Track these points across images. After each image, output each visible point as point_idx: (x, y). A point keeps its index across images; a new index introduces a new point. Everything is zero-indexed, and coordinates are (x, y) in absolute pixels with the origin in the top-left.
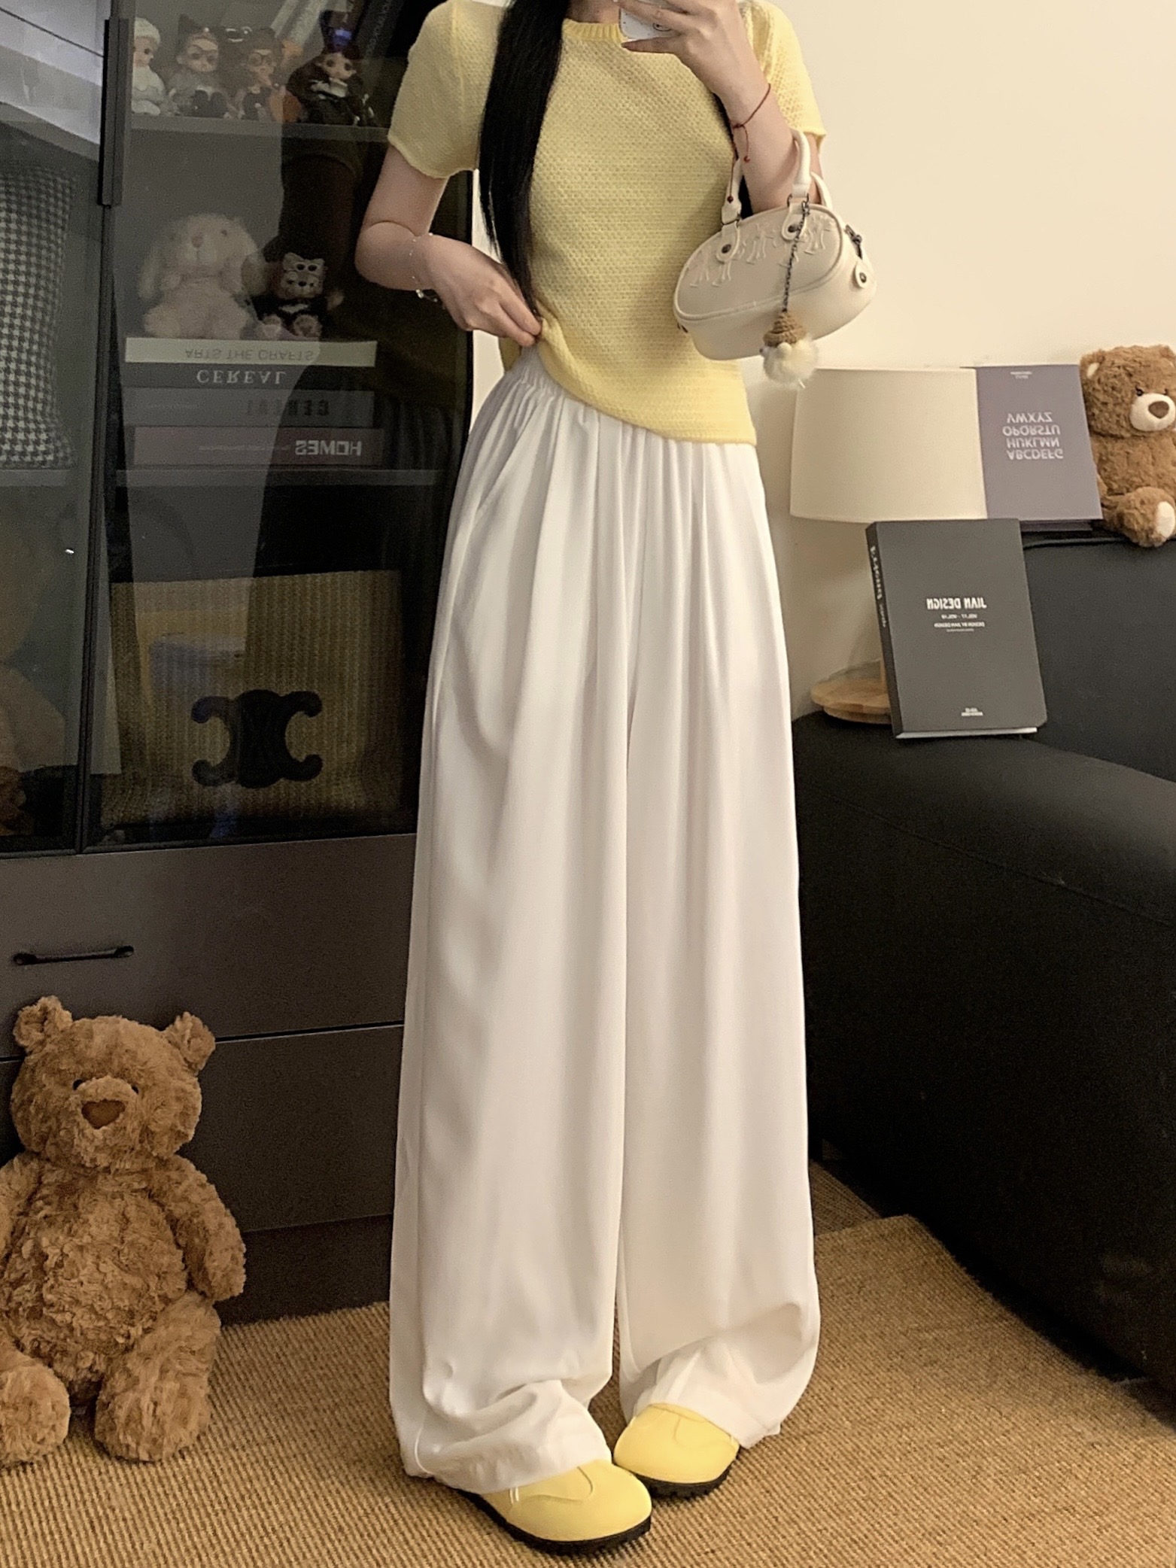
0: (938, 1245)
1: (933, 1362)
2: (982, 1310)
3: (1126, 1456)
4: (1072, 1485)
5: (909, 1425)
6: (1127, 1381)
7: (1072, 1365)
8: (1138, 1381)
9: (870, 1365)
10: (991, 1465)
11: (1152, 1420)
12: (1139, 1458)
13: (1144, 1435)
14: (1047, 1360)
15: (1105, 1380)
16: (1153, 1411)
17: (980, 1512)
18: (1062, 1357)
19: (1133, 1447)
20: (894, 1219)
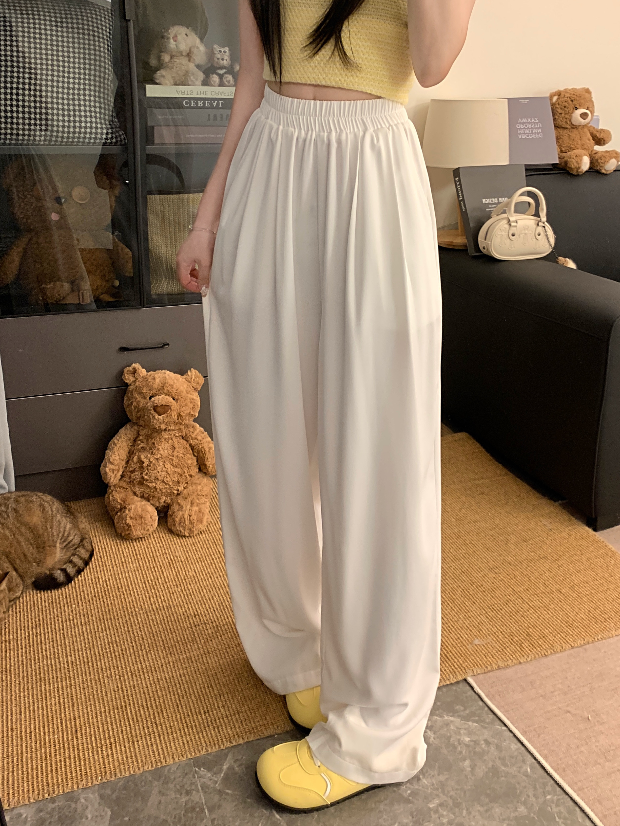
0: (478, 445)
1: (483, 493)
2: (498, 472)
3: (565, 535)
4: (545, 547)
5: (477, 521)
6: (560, 502)
7: (537, 495)
8: (564, 502)
9: (459, 494)
10: (513, 539)
11: (573, 519)
12: (570, 535)
13: (570, 525)
14: (528, 492)
15: (552, 502)
16: (572, 515)
17: (509, 558)
18: (533, 491)
19: (567, 530)
20: (459, 434)
